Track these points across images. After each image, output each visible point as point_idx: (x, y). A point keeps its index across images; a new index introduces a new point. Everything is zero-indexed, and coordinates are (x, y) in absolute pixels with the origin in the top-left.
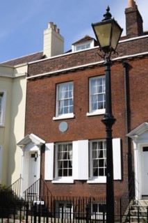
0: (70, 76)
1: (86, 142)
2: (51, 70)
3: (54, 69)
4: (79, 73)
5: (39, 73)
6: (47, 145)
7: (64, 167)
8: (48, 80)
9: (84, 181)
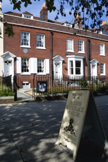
0: (29, 29)
1: (36, 59)
2: (18, 23)
3: (20, 23)
4: (33, 29)
5: (11, 22)
6: (17, 58)
7: (25, 68)
8: (17, 27)
9: (35, 74)
